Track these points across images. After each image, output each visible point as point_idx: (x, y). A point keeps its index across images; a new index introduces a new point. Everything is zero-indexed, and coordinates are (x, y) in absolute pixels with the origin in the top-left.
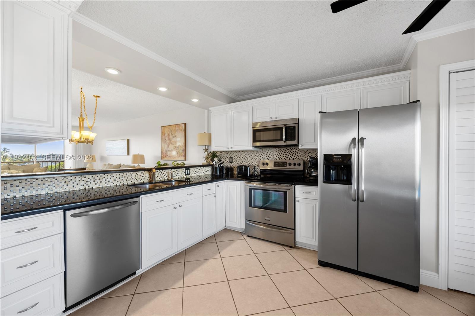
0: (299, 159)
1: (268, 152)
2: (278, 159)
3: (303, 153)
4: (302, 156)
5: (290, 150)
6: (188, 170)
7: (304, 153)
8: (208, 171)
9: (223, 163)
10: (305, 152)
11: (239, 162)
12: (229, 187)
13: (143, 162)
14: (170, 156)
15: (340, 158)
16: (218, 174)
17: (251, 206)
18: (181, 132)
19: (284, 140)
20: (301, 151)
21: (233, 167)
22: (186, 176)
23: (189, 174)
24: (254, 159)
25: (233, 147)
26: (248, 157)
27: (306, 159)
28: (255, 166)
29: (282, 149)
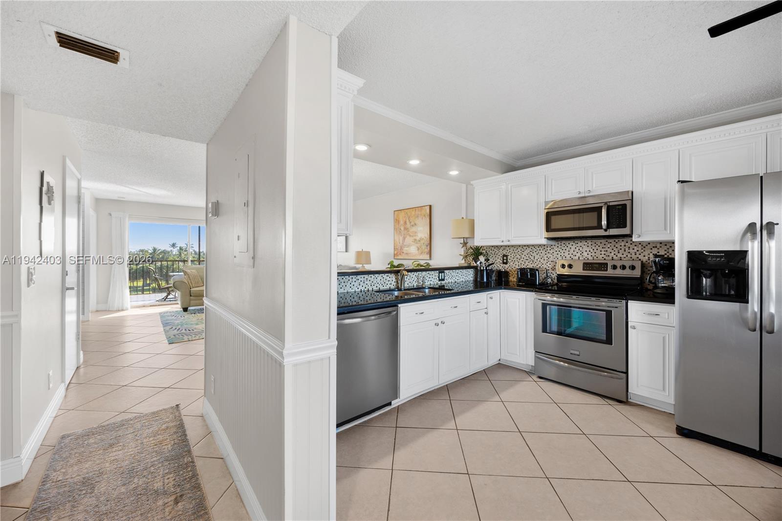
0: (632, 259)
1: (571, 246)
2: (590, 258)
3: (640, 249)
4: (638, 253)
5: (614, 243)
6: (443, 274)
7: (642, 249)
8: (468, 276)
9: (493, 264)
10: (644, 247)
11: (520, 263)
12: (507, 300)
13: (369, 262)
14: (407, 254)
15: (721, 257)
16: (485, 280)
17: (544, 330)
18: (424, 218)
19: (604, 227)
20: (636, 246)
21: (508, 270)
22: (440, 282)
23: (443, 280)
24: (546, 259)
25: (510, 239)
26: (535, 254)
27: (647, 258)
28: (548, 268)
29: (598, 241)
